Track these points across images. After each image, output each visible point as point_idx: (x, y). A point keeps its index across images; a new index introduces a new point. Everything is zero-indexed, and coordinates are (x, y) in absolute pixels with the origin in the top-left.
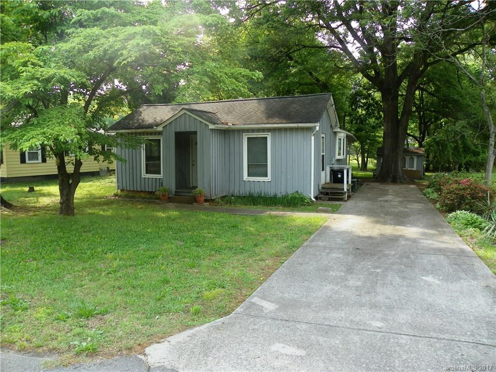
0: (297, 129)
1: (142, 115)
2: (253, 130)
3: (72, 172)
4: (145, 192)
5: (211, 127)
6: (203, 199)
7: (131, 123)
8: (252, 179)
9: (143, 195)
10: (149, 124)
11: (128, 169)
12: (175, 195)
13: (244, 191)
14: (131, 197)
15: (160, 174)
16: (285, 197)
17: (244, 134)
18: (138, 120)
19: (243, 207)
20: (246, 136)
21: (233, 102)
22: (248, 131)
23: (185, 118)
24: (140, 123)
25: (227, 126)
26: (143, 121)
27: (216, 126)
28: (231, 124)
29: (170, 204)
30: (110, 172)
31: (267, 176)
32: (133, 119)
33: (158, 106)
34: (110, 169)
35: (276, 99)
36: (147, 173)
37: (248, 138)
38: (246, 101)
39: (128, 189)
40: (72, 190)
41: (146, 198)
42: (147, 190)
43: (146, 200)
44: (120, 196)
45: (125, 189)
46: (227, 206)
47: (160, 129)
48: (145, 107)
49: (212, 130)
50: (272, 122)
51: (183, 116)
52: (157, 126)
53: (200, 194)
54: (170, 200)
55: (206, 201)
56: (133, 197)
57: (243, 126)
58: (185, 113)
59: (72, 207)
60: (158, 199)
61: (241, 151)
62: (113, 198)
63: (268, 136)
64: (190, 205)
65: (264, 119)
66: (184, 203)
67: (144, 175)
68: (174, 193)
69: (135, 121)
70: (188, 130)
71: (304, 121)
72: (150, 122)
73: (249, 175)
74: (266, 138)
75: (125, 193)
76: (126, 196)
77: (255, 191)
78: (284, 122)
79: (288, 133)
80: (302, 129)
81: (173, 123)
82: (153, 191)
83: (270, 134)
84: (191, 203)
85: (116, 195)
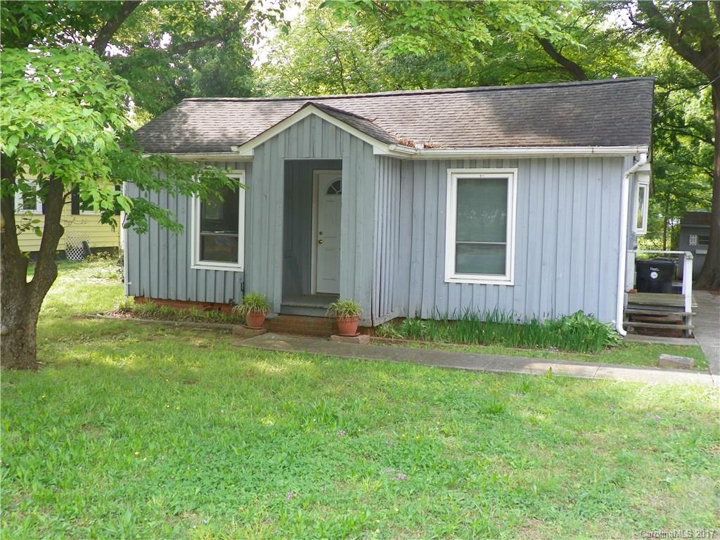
0: (586, 160)
1: (190, 121)
2: (473, 162)
4: (197, 303)
5: (380, 149)
6: (355, 327)
7: (165, 137)
8: (466, 278)
9: (194, 311)
10: (211, 143)
11: (154, 249)
12: (279, 314)
13: (454, 307)
14: (165, 316)
15: (236, 261)
16: (556, 327)
17: (449, 171)
18: (181, 132)
19: (456, 348)
20: (455, 177)
21: (408, 97)
22: (460, 163)
23: (312, 128)
24: (187, 140)
25: (412, 151)
26: (194, 134)
27: (392, 147)
28: (420, 147)
29: (273, 336)
30: (110, 252)
31: (503, 272)
32: (169, 131)
33: (225, 103)
35: (515, 91)
36: (202, 258)
37: (459, 181)
38: (440, 96)
39: (155, 296)
40: (33, 301)
41: (202, 319)
42: (201, 299)
43: (205, 324)
44: (136, 313)
45: (147, 295)
46: (414, 346)
47: (247, 152)
48: (193, 104)
49: (379, 157)
50: (523, 142)
51: (307, 123)
52: (239, 146)
53: (350, 313)
54: (270, 326)
55: (362, 330)
56: (170, 316)
57: (451, 152)
58: (313, 115)
59: (31, 344)
60: (242, 321)
61: (441, 212)
62: (118, 316)
63: (509, 176)
64: (323, 341)
65: (501, 135)
66: (306, 334)
67: (196, 263)
68: (277, 307)
69: (175, 135)
70: (318, 156)
71: (608, 141)
72: (212, 137)
73: (458, 270)
74: (505, 181)
75: (149, 305)
76: (152, 314)
77: (483, 308)
78: (555, 142)
79: (563, 169)
80: (601, 160)
81: (282, 138)
82: (217, 301)
83: (515, 170)
84: (327, 336)
85: (125, 310)
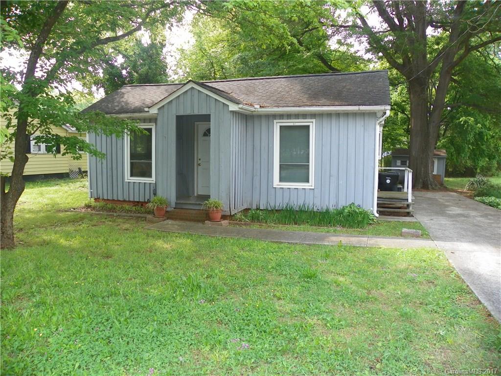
0: (355, 114)
1: (126, 96)
2: (289, 116)
3: (10, 175)
4: (129, 201)
5: (233, 107)
6: (219, 215)
7: (110, 106)
8: (286, 185)
9: (127, 207)
10: (136, 108)
11: (105, 170)
12: (175, 208)
13: (279, 202)
14: (110, 210)
15: (150, 176)
16: (340, 213)
17: (275, 121)
18: (119, 102)
19: (282, 228)
20: (279, 125)
21: (250, 81)
22: (281, 116)
23: (192, 96)
24: (122, 107)
25: (253, 109)
26: (127, 103)
27: (241, 106)
28: (258, 107)
29: (170, 222)
30: (82, 173)
31: (308, 181)
32: (113, 103)
33: (146, 87)
34: (83, 170)
35: (311, 77)
36: (132, 175)
37: (281, 127)
38: (269, 80)
39: (105, 198)
40: (9, 205)
41: (131, 211)
42: (132, 199)
43: (132, 214)
44: (94, 208)
45: (101, 198)
46: (256, 227)
47: (154, 111)
48: (129, 88)
49: (233, 112)
50: (319, 104)
51: (189, 93)
52: (149, 108)
53: (216, 207)
54: (169, 215)
55: (224, 217)
56: (113, 210)
57: (276, 109)
58: (192, 88)
59: (10, 232)
60: (151, 212)
61: (270, 146)
62: (83, 210)
63: (311, 124)
64: (200, 225)
65: (305, 100)
66: (190, 220)
67: (128, 178)
68: (173, 205)
69: (116, 104)
70: (196, 112)
71: (367, 103)
72: (137, 105)
73: (281, 180)
74: (308, 127)
75: (102, 203)
76: (103, 208)
77: (297, 202)
78: (337, 103)
79: (342, 119)
80: (363, 114)
81: (174, 102)
82: (141, 200)
83: (314, 120)
84: (203, 221)
85: (88, 206)
